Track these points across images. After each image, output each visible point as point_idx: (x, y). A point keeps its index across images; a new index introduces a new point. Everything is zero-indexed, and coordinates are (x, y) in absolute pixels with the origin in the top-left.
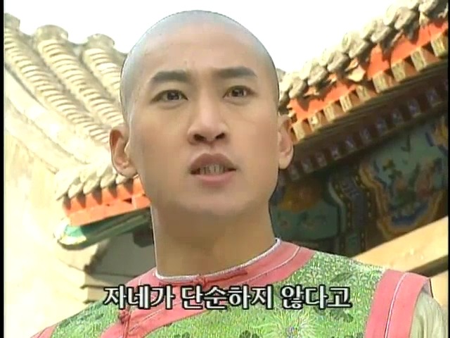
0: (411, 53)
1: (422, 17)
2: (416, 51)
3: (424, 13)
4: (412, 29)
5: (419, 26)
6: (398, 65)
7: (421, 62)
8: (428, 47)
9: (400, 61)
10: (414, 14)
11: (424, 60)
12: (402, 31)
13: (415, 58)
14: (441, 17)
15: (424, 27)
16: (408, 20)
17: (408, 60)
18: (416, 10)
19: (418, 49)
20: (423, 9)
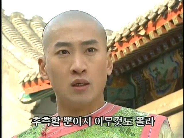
0: (165, 24)
1: (169, 9)
2: (166, 23)
3: (170, 7)
4: (165, 14)
5: (168, 13)
6: (159, 29)
7: (169, 28)
8: (171, 21)
9: (160, 27)
10: (166, 8)
11: (169, 26)
12: (161, 15)
13: (166, 25)
14: (177, 9)
15: (170, 13)
16: (163, 10)
17: (163, 27)
18: (166, 6)
19: (167, 22)
20: (169, 6)
